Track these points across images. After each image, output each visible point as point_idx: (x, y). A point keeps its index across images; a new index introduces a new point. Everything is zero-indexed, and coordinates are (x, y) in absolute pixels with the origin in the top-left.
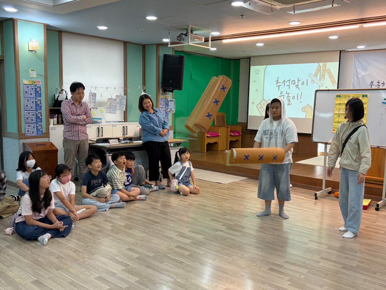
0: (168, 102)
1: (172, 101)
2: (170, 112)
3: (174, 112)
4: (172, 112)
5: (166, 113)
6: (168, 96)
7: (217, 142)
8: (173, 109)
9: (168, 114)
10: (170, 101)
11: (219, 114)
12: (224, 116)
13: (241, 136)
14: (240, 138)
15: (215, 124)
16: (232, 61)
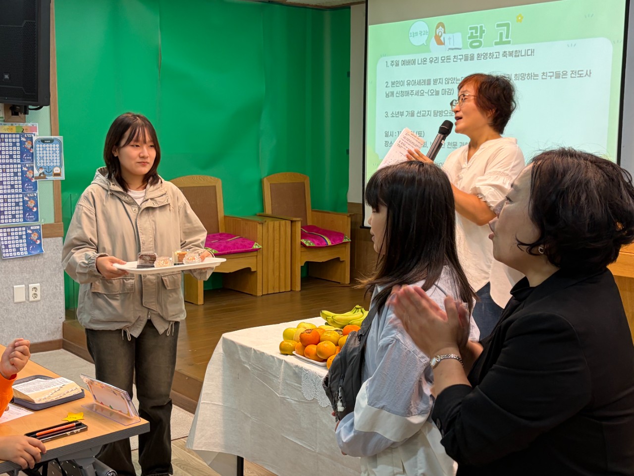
0: (32, 147)
1: (52, 141)
2: (42, 176)
3: (63, 177)
4: (52, 178)
5: (25, 180)
6: (30, 125)
7: (249, 269)
8: (54, 167)
9: (35, 185)
10: (43, 141)
11: (282, 178)
12: (303, 184)
13: (348, 246)
14: (345, 255)
15: (268, 211)
16: (327, 15)
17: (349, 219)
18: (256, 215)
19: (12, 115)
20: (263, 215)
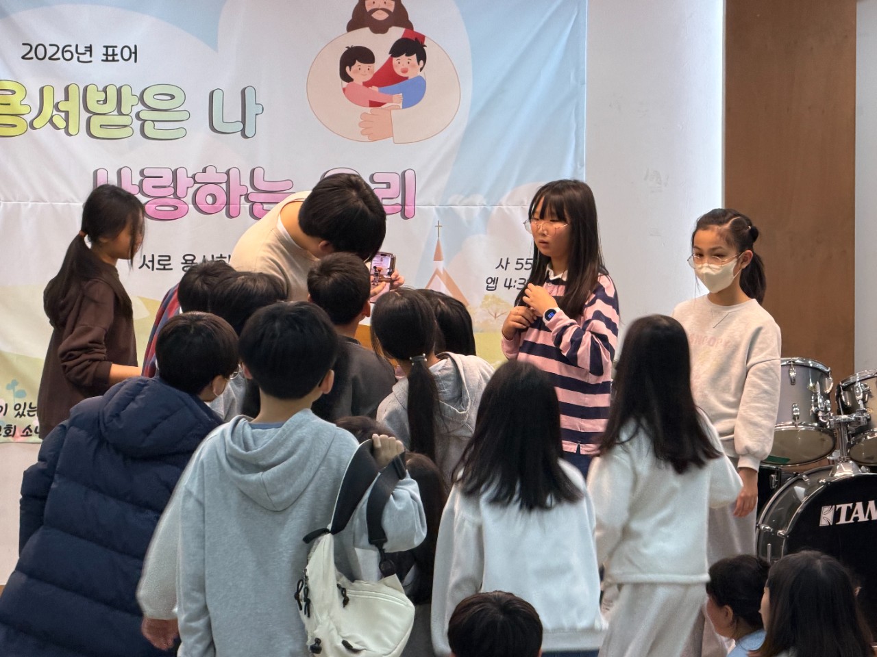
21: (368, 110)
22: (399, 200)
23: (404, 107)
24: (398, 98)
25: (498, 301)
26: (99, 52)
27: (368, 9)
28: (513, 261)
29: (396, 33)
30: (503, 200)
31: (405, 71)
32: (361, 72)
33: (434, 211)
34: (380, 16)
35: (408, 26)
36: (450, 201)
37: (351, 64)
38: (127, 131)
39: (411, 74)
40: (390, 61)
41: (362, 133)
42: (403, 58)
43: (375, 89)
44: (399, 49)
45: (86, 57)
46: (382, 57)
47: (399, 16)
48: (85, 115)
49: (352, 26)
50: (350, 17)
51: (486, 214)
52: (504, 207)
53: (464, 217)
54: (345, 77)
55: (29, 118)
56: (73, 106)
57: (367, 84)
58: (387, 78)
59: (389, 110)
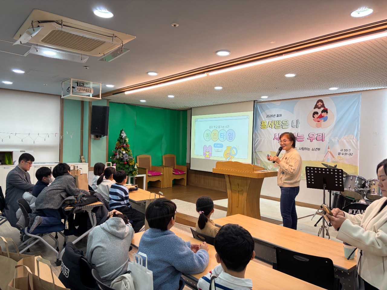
6: (101, 140)
7: (159, 180)
11: (168, 156)
12: (174, 158)
13: (186, 175)
14: (185, 177)
15: (164, 164)
16: (181, 112)
17: (186, 167)
18: (160, 166)
19: (97, 137)
20: (162, 166)
21: (317, 122)
22: (321, 138)
23: (324, 121)
24: (323, 120)
25: (340, 157)
26: (276, 115)
27: (318, 105)
28: (343, 150)
29: (322, 109)
30: (342, 138)
31: (324, 115)
32: (316, 116)
33: (328, 140)
34: (319, 106)
35: (324, 107)
36: (331, 138)
37: (314, 115)
38: (280, 128)
39: (325, 116)
40: (321, 114)
41: (316, 127)
42: (324, 113)
43: (319, 119)
44: (322, 112)
45: (274, 116)
46: (320, 113)
47: (323, 106)
48: (274, 125)
49: (315, 108)
50: (314, 107)
51: (338, 141)
52: (342, 140)
53: (334, 141)
54: (314, 117)
55: (267, 126)
56: (273, 124)
57: (317, 118)
58: (321, 117)
59: (321, 122)
